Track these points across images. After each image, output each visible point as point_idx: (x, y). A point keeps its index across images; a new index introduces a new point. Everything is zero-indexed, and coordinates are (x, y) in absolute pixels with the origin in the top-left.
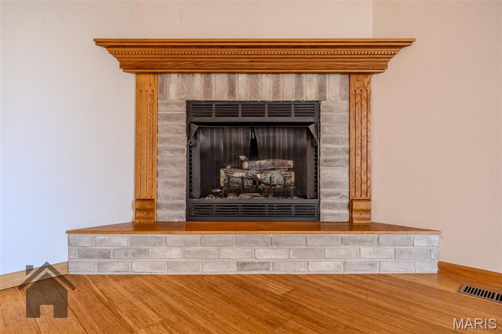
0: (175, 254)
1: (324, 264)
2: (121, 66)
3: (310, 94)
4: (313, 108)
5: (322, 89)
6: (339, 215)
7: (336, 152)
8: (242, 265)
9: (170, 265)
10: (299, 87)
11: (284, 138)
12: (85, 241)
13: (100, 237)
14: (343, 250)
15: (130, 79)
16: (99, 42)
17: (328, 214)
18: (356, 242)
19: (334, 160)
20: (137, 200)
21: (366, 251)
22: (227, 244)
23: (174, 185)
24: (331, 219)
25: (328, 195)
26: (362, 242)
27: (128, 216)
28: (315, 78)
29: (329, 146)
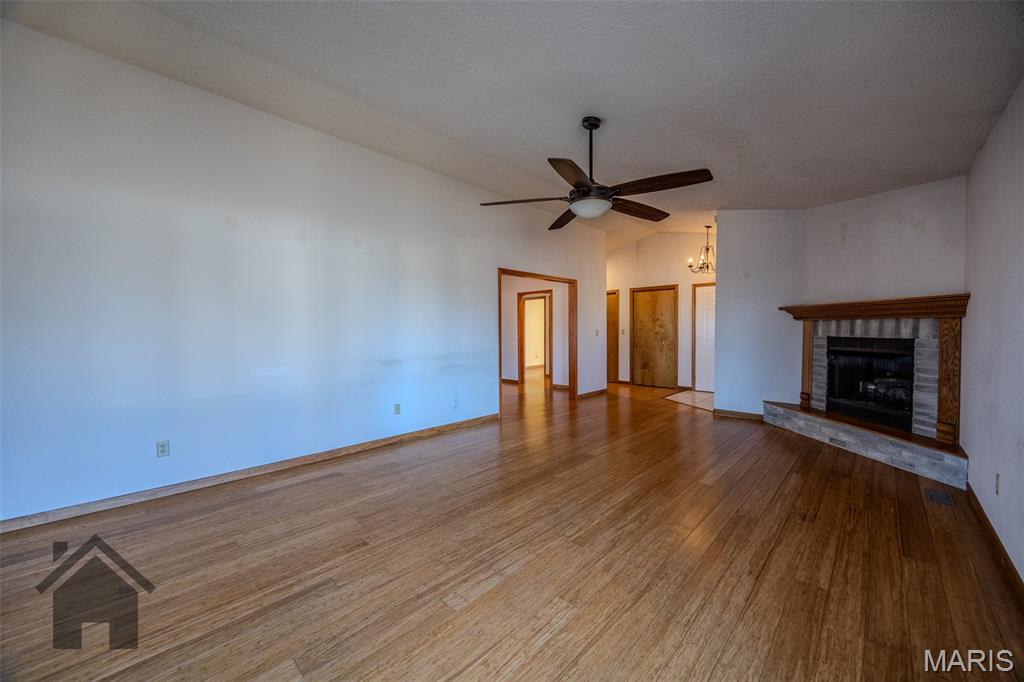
0: (802, 423)
1: (878, 454)
2: (794, 318)
3: (906, 332)
4: (908, 346)
5: (916, 330)
6: (927, 431)
7: (926, 380)
8: (832, 439)
9: (800, 428)
10: (898, 328)
11: (892, 365)
12: (769, 406)
13: (774, 407)
14: (891, 449)
15: (800, 323)
16: (780, 309)
17: (917, 428)
18: (899, 446)
19: (924, 387)
20: (802, 393)
21: (906, 455)
22: (824, 425)
23: (820, 388)
24: (920, 433)
25: (919, 414)
26: (904, 447)
27: (798, 401)
28: (910, 322)
29: (921, 375)
